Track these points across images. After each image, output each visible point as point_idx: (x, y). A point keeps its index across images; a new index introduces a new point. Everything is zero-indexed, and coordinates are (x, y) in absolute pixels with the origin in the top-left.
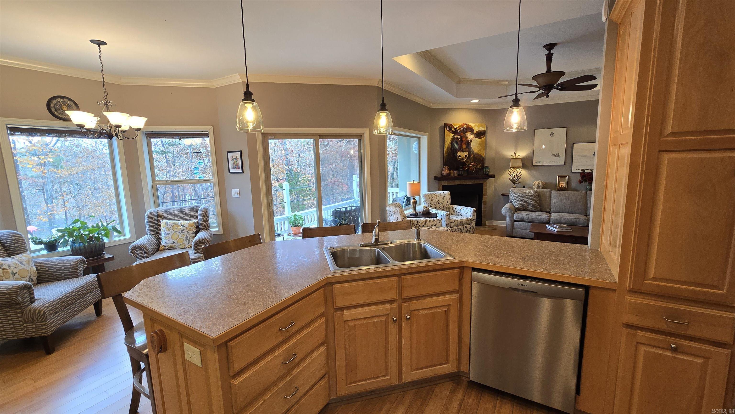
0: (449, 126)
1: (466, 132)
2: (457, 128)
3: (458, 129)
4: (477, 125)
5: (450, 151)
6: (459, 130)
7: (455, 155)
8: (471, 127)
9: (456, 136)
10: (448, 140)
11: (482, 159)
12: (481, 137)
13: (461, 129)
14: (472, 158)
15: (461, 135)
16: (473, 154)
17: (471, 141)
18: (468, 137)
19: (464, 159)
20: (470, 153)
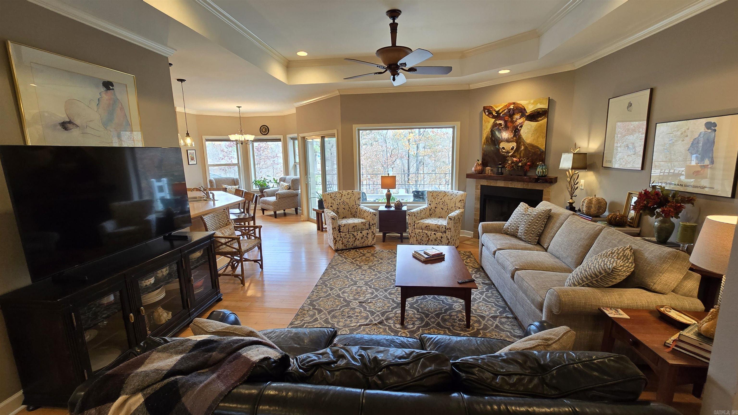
0: (488, 110)
1: (514, 114)
2: (499, 111)
3: (500, 112)
4: (532, 101)
5: (489, 141)
6: (503, 113)
7: (497, 147)
8: (521, 106)
9: (498, 122)
10: (487, 128)
11: (539, 152)
12: (540, 119)
13: (506, 111)
14: (523, 152)
15: (506, 119)
16: (524, 145)
17: (521, 127)
18: (516, 121)
19: (510, 153)
20: (520, 143)
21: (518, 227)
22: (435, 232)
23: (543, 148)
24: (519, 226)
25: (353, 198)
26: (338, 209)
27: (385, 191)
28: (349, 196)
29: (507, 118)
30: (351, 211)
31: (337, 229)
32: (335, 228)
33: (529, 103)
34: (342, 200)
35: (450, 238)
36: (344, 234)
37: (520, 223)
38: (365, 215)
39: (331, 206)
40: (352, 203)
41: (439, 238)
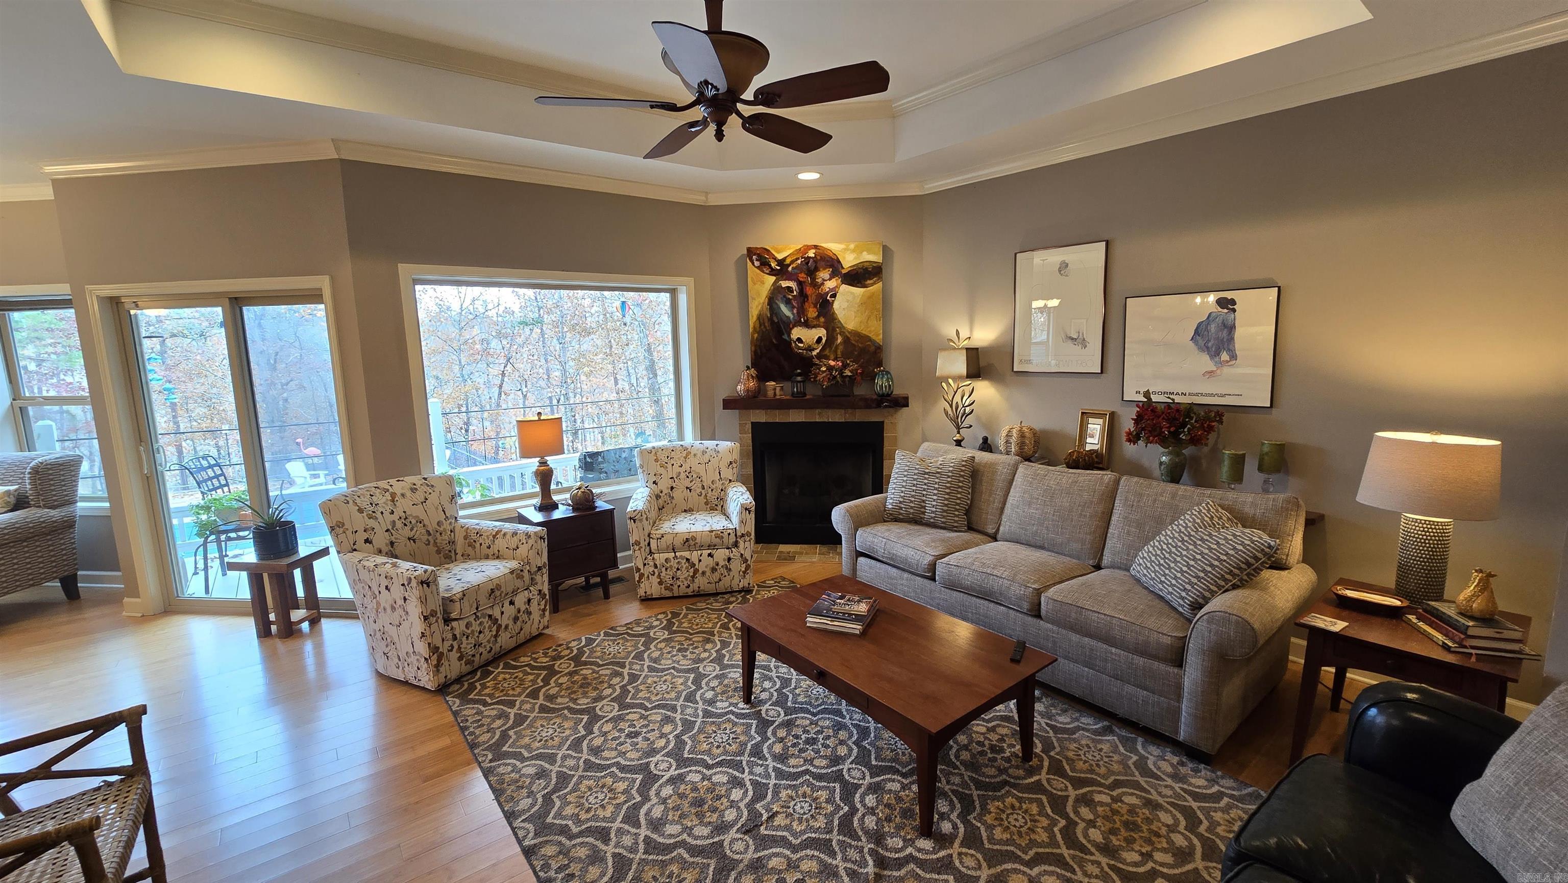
0: (759, 255)
1: (817, 269)
2: (784, 259)
3: (788, 261)
4: (852, 246)
5: (766, 324)
6: (794, 265)
7: (785, 337)
8: (831, 255)
9: (785, 284)
10: (759, 294)
11: (873, 348)
12: (869, 282)
13: (799, 261)
14: (841, 347)
15: (801, 279)
16: (842, 333)
17: (834, 296)
18: (823, 284)
19: (814, 349)
20: (834, 330)
21: (924, 501)
22: (709, 551)
23: (879, 339)
24: (925, 498)
25: (433, 499)
26: (392, 543)
27: (533, 463)
28: (419, 496)
29: (802, 277)
30: (435, 543)
31: (439, 615)
32: (433, 613)
33: (846, 250)
34: (399, 512)
35: (749, 558)
36: (463, 623)
37: (925, 493)
38: (500, 544)
39: (367, 541)
40: (433, 518)
41: (722, 563)
